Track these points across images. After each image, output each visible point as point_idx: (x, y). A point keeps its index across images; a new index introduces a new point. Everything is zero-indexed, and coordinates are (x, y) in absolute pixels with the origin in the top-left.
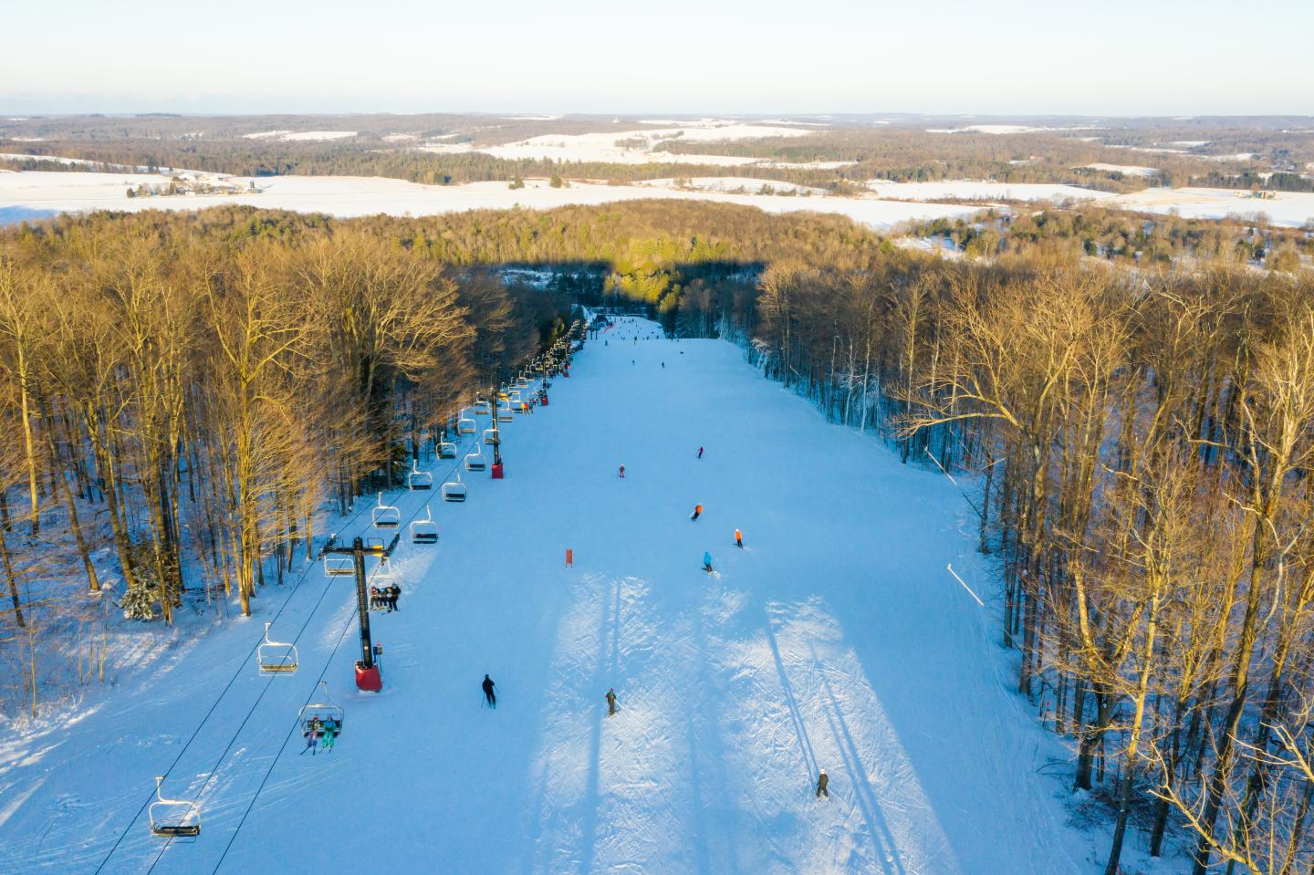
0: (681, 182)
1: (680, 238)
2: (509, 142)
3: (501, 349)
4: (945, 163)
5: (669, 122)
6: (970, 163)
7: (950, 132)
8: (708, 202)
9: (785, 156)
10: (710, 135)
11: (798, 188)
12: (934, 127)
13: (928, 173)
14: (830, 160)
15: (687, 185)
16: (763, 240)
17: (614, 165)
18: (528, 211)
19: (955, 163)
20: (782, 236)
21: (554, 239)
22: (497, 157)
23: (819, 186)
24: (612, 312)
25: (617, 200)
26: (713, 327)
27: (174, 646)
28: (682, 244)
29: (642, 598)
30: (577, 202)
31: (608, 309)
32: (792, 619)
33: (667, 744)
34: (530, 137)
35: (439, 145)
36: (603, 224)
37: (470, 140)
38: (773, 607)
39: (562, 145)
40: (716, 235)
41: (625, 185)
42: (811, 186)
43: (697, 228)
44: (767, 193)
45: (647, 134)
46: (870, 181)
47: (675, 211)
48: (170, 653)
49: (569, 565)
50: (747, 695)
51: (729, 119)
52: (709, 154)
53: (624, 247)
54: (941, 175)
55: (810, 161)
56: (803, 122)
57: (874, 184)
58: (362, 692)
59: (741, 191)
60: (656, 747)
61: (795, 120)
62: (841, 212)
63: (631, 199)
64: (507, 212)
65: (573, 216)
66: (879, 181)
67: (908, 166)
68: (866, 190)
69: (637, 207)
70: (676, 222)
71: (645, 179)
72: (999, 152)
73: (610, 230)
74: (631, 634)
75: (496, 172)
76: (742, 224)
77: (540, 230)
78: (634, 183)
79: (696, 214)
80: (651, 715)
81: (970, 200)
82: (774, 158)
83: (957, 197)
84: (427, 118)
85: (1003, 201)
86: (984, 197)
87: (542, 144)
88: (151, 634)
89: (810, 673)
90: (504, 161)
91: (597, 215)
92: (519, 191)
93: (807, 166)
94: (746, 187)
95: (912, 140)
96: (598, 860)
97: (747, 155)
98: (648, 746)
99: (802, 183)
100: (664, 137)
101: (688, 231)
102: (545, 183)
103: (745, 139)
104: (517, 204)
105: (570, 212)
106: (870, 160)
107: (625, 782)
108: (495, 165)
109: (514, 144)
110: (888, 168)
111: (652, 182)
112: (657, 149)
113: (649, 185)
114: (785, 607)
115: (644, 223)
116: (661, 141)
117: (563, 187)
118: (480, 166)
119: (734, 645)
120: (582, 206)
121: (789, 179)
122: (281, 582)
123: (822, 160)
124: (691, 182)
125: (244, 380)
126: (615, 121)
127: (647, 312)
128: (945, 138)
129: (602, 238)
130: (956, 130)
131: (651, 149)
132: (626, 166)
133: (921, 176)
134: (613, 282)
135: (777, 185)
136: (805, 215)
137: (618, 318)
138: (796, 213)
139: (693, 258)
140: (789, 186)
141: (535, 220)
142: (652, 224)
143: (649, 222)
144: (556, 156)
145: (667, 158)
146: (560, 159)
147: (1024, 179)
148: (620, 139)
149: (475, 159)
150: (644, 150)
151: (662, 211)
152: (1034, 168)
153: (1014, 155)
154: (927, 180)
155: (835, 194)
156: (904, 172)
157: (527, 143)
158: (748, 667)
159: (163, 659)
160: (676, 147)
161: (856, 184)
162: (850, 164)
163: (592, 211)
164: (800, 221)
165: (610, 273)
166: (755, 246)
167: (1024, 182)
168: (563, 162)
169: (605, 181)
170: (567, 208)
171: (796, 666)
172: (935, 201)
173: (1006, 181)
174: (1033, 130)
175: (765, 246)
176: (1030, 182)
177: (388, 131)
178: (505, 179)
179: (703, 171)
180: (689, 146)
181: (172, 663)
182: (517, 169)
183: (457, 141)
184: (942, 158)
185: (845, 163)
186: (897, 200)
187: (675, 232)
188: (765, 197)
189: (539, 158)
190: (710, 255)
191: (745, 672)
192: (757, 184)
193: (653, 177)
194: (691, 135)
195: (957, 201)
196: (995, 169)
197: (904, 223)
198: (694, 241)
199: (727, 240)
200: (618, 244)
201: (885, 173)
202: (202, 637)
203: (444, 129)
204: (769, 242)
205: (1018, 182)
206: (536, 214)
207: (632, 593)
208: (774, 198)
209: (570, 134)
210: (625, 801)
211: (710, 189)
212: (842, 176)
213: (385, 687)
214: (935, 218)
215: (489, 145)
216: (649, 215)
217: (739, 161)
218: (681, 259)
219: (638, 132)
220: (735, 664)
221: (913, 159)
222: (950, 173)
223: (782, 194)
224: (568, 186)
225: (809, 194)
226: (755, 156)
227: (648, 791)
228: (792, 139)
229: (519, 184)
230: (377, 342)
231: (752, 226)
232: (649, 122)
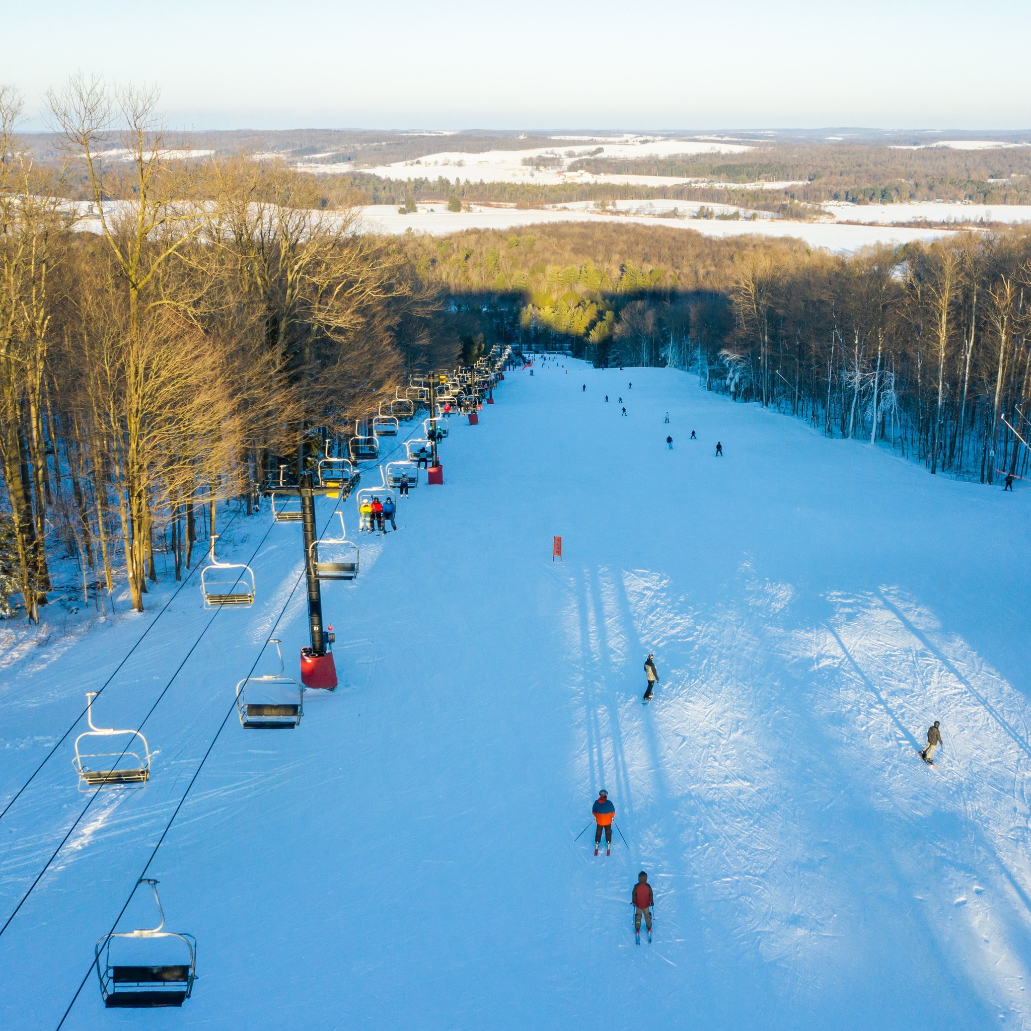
0: (603, 205)
1: (606, 265)
2: (396, 161)
3: (425, 341)
4: (912, 182)
5: (586, 138)
6: (942, 181)
7: (915, 148)
8: (637, 224)
9: (724, 175)
10: (635, 151)
11: (742, 211)
12: (896, 142)
13: (893, 193)
14: (777, 180)
15: (610, 207)
16: (704, 267)
17: (523, 185)
18: (423, 237)
19: (923, 182)
20: (727, 262)
21: (456, 266)
22: (383, 177)
23: (766, 208)
24: (529, 349)
25: (529, 223)
26: (658, 355)
27: (44, 644)
28: (609, 272)
29: (662, 590)
30: (481, 226)
31: (524, 346)
32: (868, 607)
33: (750, 740)
34: (421, 156)
35: (313, 165)
36: (514, 249)
37: (349, 159)
38: (838, 597)
39: (460, 164)
40: (649, 261)
41: (538, 208)
42: (756, 209)
43: (628, 253)
44: (705, 217)
45: (561, 151)
46: (825, 203)
47: (598, 235)
48: (41, 650)
49: (557, 557)
50: (838, 685)
51: (656, 136)
52: (635, 173)
53: (540, 276)
54: (908, 195)
55: (753, 181)
56: (742, 138)
57: (830, 206)
58: (310, 691)
59: (674, 214)
60: (735, 742)
61: (733, 136)
62: (795, 236)
63: (546, 222)
64: (399, 238)
65: (478, 242)
66: (835, 202)
67: (869, 186)
68: (821, 213)
69: (553, 231)
70: (601, 248)
71: (561, 202)
72: (975, 169)
73: (523, 257)
74: (661, 626)
75: (383, 194)
76: (679, 249)
77: (439, 258)
78: (547, 206)
79: (625, 238)
80: (716, 708)
81: (944, 223)
82: (711, 177)
83: (929, 220)
84: (298, 133)
85: (982, 224)
86: (960, 220)
87: (436, 163)
88: (10, 630)
89: (913, 662)
90: (392, 183)
91: (507, 240)
92: (410, 216)
93: (750, 186)
94: (680, 210)
95: (872, 156)
96: (695, 873)
97: (680, 174)
98: (724, 742)
99: (745, 205)
100: (580, 155)
101: (616, 257)
102: (441, 207)
103: (676, 156)
104: (410, 229)
105: (473, 237)
106: (824, 179)
107: (704, 782)
108: (381, 187)
109: (404, 163)
110: (847, 188)
111: (569, 205)
112: (573, 168)
113: (565, 208)
114: (853, 597)
115: (563, 249)
116: (577, 159)
117: (463, 211)
118: (363, 189)
119: (801, 635)
120: (487, 230)
121: (729, 201)
122: (178, 578)
123: (768, 180)
124: (614, 205)
125: (134, 286)
126: (521, 137)
127: (571, 348)
128: (911, 155)
129: (514, 265)
130: (922, 147)
131: (565, 167)
132: (537, 187)
133: (885, 197)
134: (527, 315)
135: (717, 208)
136: (752, 240)
137: (538, 356)
138: (741, 236)
139: (624, 286)
140: (732, 209)
141: (432, 247)
142: (573, 250)
143: (568, 247)
144: (452, 175)
145: (585, 177)
146: (458, 179)
147: (1004, 200)
148: (528, 157)
149: (357, 179)
150: (558, 169)
151: (583, 236)
152: (1016, 187)
153: (990, 172)
154: (892, 201)
155: (785, 218)
156: (864, 193)
157: (418, 162)
158: (828, 657)
159: (32, 658)
160: (595, 165)
161: (809, 206)
162: (801, 183)
163: (500, 235)
164: (747, 245)
165: (525, 304)
166: (696, 273)
167: (1005, 203)
168: (462, 182)
169: (512, 204)
170: (469, 233)
171: (891, 655)
172: (903, 225)
173: (985, 202)
174: (1012, 146)
175: (708, 273)
176: (1012, 204)
177: (251, 150)
178: (393, 203)
179: (627, 192)
180: (610, 164)
181: (43, 661)
182: (407, 191)
183: (334, 160)
184: (909, 176)
185: (795, 183)
186: (857, 224)
187: (600, 258)
188: (703, 221)
189: (433, 178)
190: (645, 282)
191: (825, 662)
192: (695, 206)
193: (570, 199)
194: (611, 151)
195: (929, 225)
196: (971, 189)
197: (870, 248)
198: (622, 269)
199: (662, 266)
200: (533, 273)
201: (843, 194)
202: (79, 634)
203: (318, 146)
204: (713, 269)
205: (999, 204)
206: (433, 240)
207: (647, 585)
208: (713, 222)
209: (468, 152)
210: (712, 803)
211: (637, 213)
212: (793, 197)
213: (340, 684)
214: (904, 243)
215: (373, 165)
216: (568, 240)
217: (670, 181)
218: (608, 288)
219: (549, 149)
220: (809, 654)
221: (874, 177)
222: (919, 194)
223: (723, 217)
224: (469, 209)
225: (754, 217)
226: (688, 176)
227: (740, 792)
228: (731, 156)
229: (410, 208)
230: (289, 291)
231: (691, 251)
232: (562, 138)
